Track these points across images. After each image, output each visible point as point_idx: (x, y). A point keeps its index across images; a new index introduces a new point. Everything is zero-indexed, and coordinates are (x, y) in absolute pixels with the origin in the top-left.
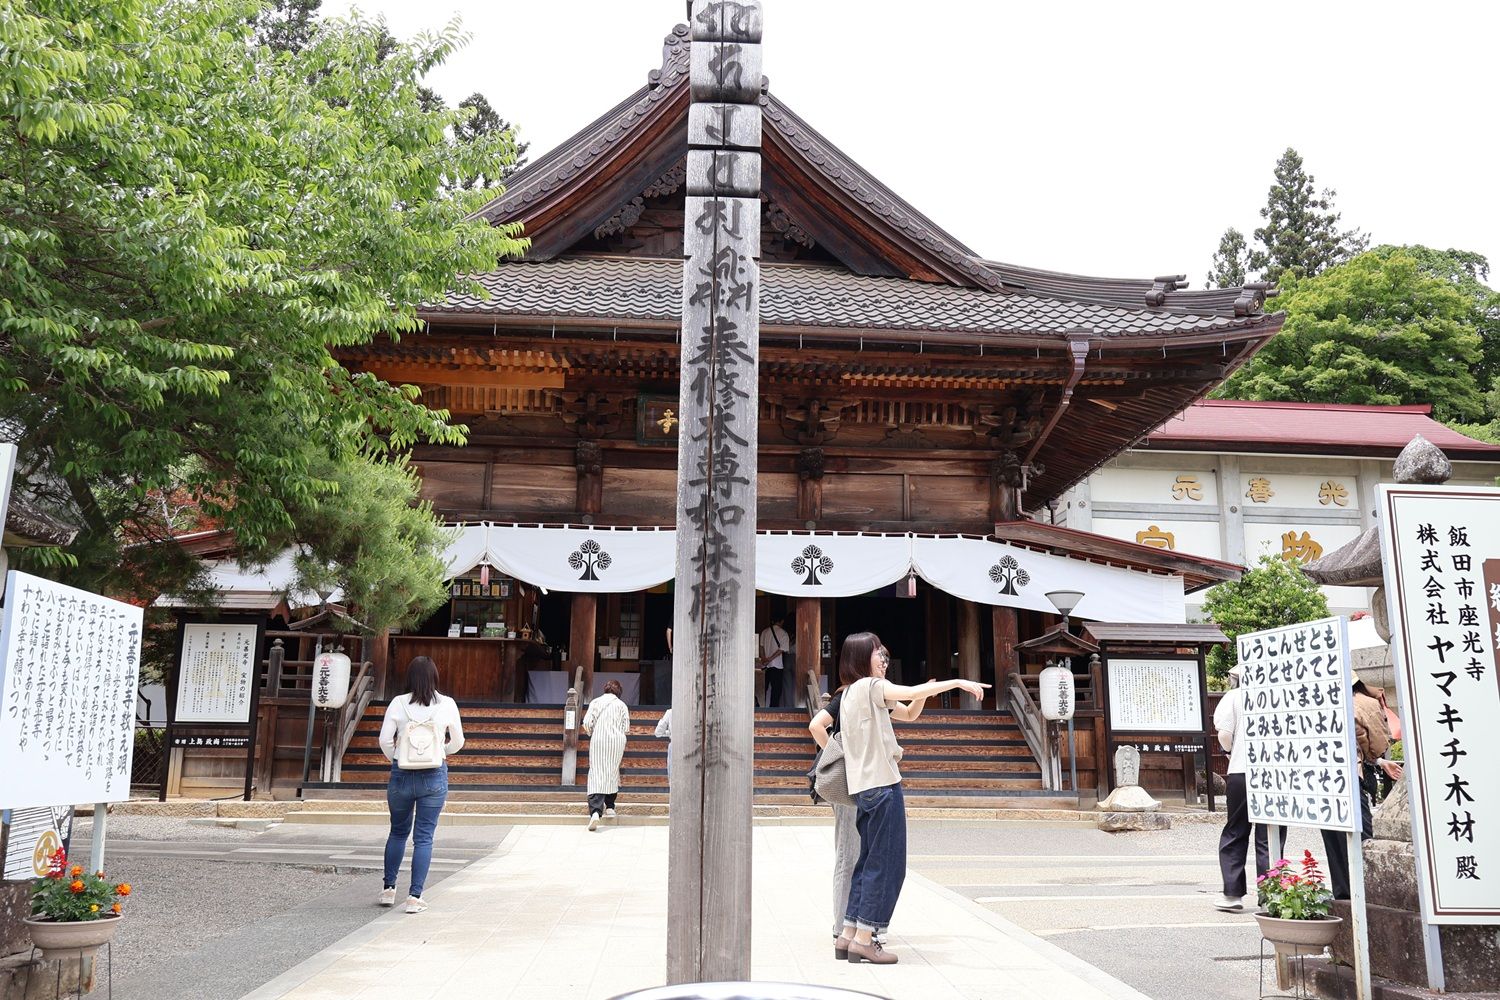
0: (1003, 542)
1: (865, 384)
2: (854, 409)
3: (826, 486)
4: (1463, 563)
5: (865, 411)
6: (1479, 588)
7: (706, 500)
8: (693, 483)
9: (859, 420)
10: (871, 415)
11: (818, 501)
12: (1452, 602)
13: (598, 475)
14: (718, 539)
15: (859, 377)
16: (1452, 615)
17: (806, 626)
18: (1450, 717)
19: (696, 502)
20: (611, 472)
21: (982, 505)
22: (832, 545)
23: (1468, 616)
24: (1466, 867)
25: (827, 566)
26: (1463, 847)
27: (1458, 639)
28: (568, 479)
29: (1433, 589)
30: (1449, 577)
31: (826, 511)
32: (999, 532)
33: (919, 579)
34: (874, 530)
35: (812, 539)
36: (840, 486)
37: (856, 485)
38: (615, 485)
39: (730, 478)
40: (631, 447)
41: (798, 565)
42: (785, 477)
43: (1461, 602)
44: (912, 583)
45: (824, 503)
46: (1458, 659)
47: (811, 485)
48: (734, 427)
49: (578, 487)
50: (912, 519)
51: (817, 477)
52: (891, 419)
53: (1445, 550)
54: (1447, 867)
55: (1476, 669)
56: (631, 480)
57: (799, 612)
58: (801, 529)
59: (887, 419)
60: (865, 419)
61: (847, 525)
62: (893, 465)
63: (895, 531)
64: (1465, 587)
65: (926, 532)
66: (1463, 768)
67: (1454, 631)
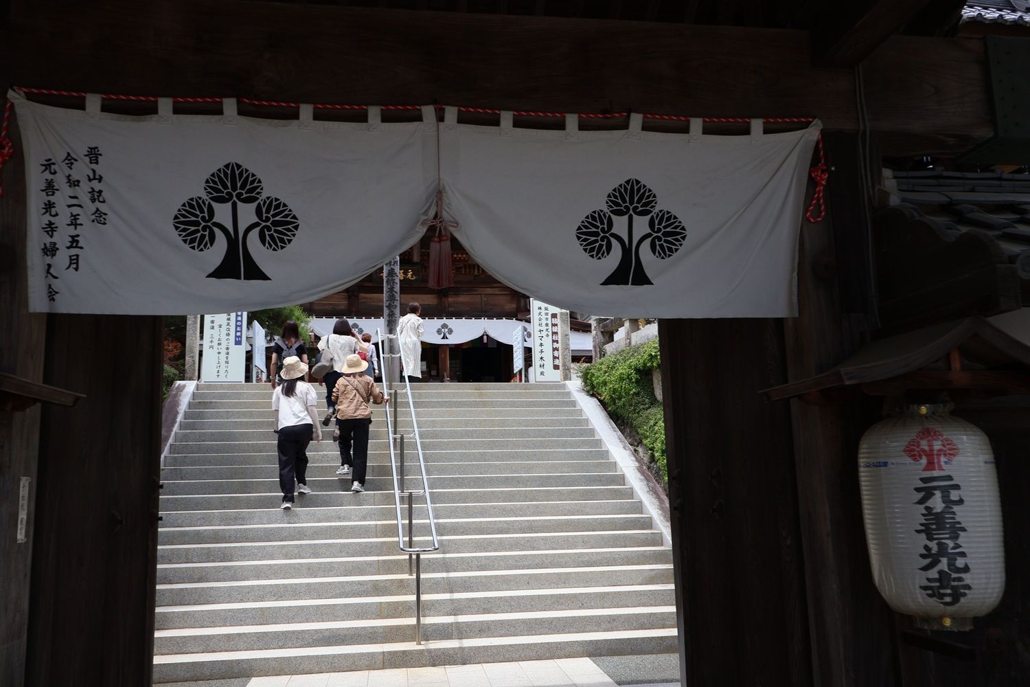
0: (522, 320)
1: (462, 259)
2: (461, 268)
3: (450, 299)
4: (547, 314)
5: (465, 268)
6: (550, 319)
7: (390, 304)
8: (387, 301)
9: (463, 272)
10: (468, 270)
11: (447, 305)
12: (544, 322)
13: (357, 297)
14: (392, 311)
15: (460, 256)
16: (544, 325)
17: (443, 356)
18: (541, 345)
19: (387, 304)
20: (362, 295)
21: (514, 306)
22: (453, 323)
23: (547, 325)
24: (542, 373)
25: (451, 331)
26: (542, 370)
27: (544, 330)
28: (343, 298)
29: (540, 320)
30: (544, 317)
31: (450, 309)
32: (519, 317)
33: (487, 335)
34: (469, 316)
35: (445, 321)
36: (456, 299)
37: (462, 299)
38: (364, 300)
39: (394, 300)
40: (370, 285)
41: (439, 332)
42: (433, 296)
43: (546, 322)
44: (485, 337)
45: (449, 306)
46: (544, 334)
47: (444, 299)
48: (395, 290)
49: (349, 301)
50: (486, 312)
51: (446, 296)
52: (476, 271)
53: (543, 311)
54: (538, 373)
55: (548, 335)
56: (370, 299)
57: (440, 350)
58: (440, 317)
59: (474, 271)
60: (465, 271)
61: (459, 315)
62: (477, 290)
63: (478, 317)
64: (547, 319)
65: (490, 317)
66: (543, 355)
67: (544, 328)
